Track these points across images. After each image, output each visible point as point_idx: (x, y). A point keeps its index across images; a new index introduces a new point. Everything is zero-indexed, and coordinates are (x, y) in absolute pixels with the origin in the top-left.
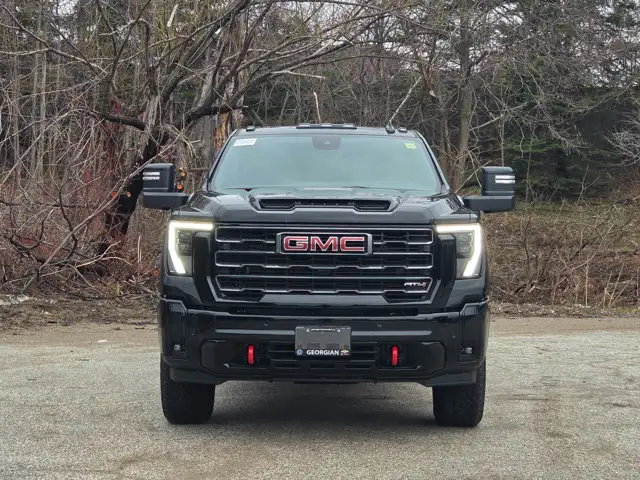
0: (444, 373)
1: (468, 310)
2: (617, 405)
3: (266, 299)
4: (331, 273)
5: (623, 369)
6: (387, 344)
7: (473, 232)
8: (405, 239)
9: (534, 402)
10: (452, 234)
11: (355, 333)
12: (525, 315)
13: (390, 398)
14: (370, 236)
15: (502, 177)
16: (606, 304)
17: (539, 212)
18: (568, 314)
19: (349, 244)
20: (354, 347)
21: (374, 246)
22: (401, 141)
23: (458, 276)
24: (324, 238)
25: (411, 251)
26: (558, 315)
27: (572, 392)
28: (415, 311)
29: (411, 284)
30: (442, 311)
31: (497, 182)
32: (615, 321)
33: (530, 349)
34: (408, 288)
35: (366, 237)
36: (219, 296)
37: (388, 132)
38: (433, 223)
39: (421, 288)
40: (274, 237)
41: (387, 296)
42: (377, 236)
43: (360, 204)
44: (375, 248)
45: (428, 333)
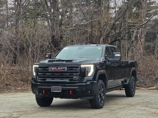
1: (88, 83)
3: (47, 81)
4: (59, 75)
7: (91, 67)
8: (74, 68)
10: (85, 67)
14: (66, 68)
19: (62, 69)
20: (62, 90)
22: (98, 47)
23: (86, 76)
24: (57, 68)
30: (82, 83)
34: (74, 78)
35: (65, 68)
36: (39, 80)
39: (77, 78)
40: (48, 68)
41: (70, 80)
42: (67, 67)
44: (67, 70)
45: (78, 88)
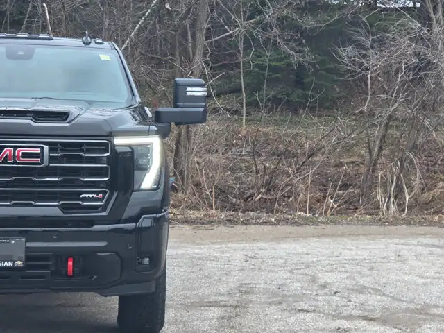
0: (121, 284)
1: (146, 222)
2: (303, 311)
5: (320, 275)
6: (63, 256)
7: (151, 144)
8: (82, 151)
9: (223, 309)
10: (130, 146)
11: (29, 244)
12: (246, 223)
13: (84, 306)
14: (46, 148)
15: (194, 89)
16: (326, 212)
17: (276, 123)
18: (287, 222)
19: (25, 155)
20: (28, 258)
21: (50, 158)
22: (95, 52)
23: (136, 188)
25: (87, 163)
26: (278, 222)
27: (264, 298)
28: (91, 222)
29: (87, 196)
30: (119, 222)
31: (189, 94)
32: (329, 229)
33: (239, 256)
34: (84, 199)
35: (43, 148)
37: (84, 43)
38: (111, 135)
39: (97, 200)
41: (63, 207)
42: (53, 147)
43: (38, 115)
44: (51, 159)
45: (103, 244)
